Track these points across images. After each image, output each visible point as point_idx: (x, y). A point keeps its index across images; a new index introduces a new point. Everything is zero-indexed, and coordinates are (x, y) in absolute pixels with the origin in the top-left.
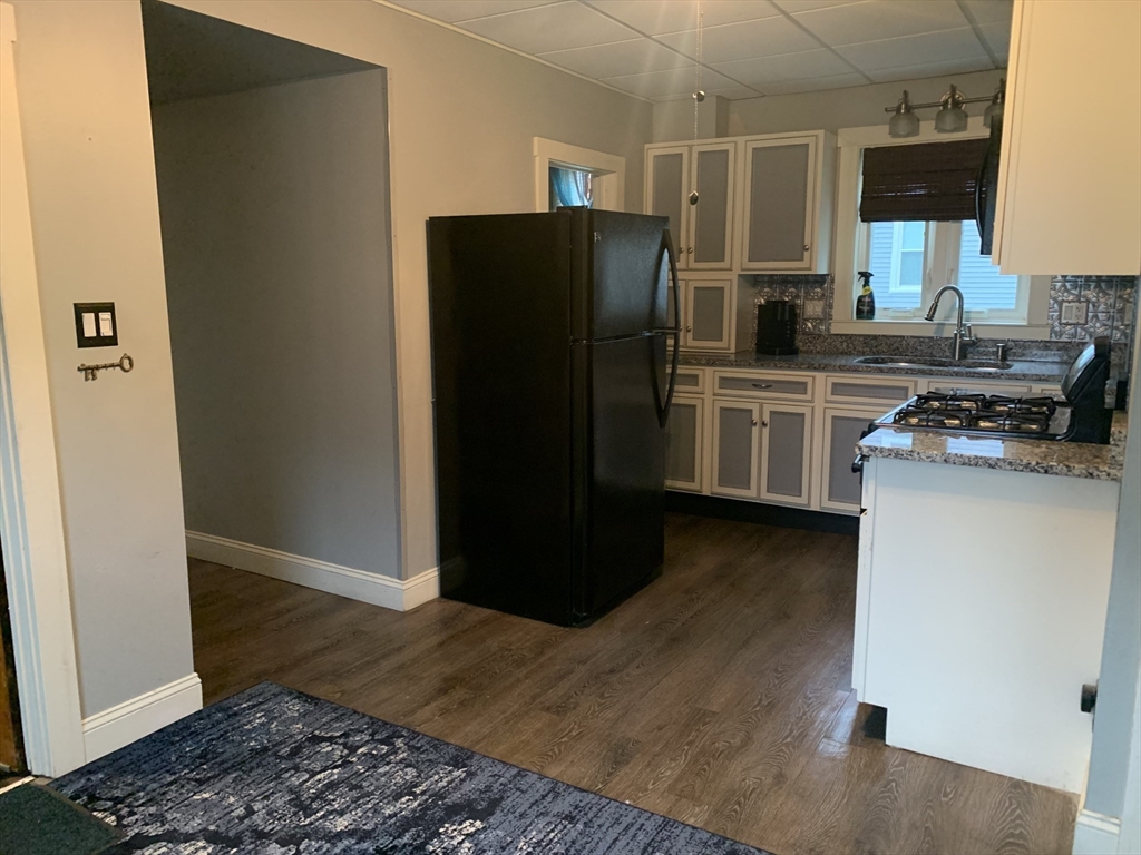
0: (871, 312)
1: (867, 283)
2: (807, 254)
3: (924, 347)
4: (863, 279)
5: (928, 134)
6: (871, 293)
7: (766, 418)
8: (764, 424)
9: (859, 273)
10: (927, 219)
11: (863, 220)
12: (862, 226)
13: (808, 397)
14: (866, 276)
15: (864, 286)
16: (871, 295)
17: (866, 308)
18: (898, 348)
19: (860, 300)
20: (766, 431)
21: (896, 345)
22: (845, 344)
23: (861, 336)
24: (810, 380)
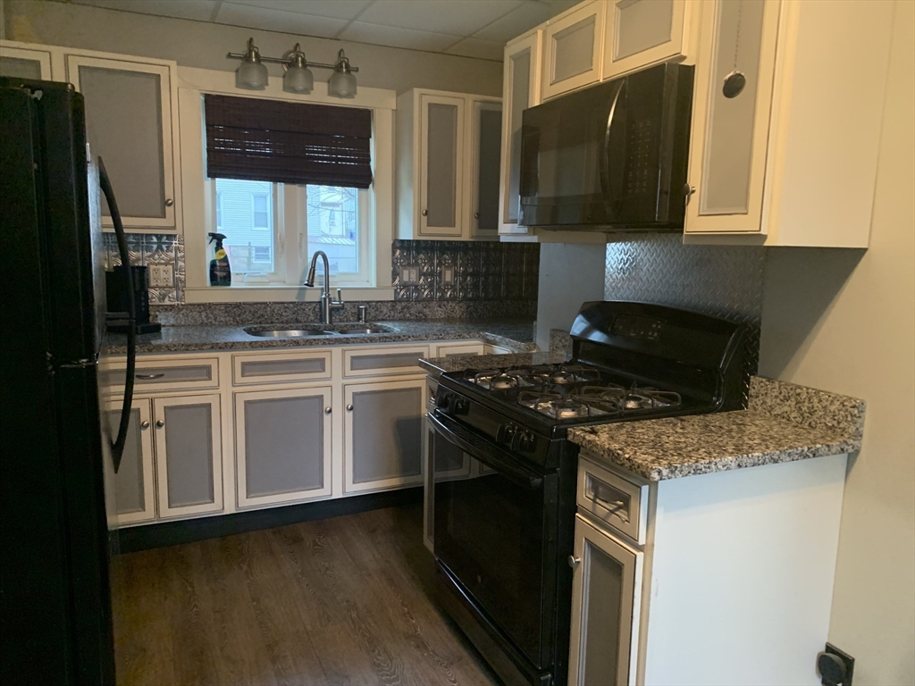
0: (227, 279)
1: (219, 246)
2: (169, 210)
3: (289, 312)
4: (215, 241)
5: (274, 90)
6: (226, 256)
7: (160, 416)
8: (159, 425)
9: (210, 234)
10: (275, 180)
11: (209, 176)
12: (208, 182)
13: (213, 383)
14: (218, 239)
15: (217, 249)
16: (225, 259)
17: (220, 273)
18: (263, 316)
19: (213, 265)
20: (161, 433)
21: (260, 312)
22: (204, 314)
23: (221, 304)
24: (213, 364)
